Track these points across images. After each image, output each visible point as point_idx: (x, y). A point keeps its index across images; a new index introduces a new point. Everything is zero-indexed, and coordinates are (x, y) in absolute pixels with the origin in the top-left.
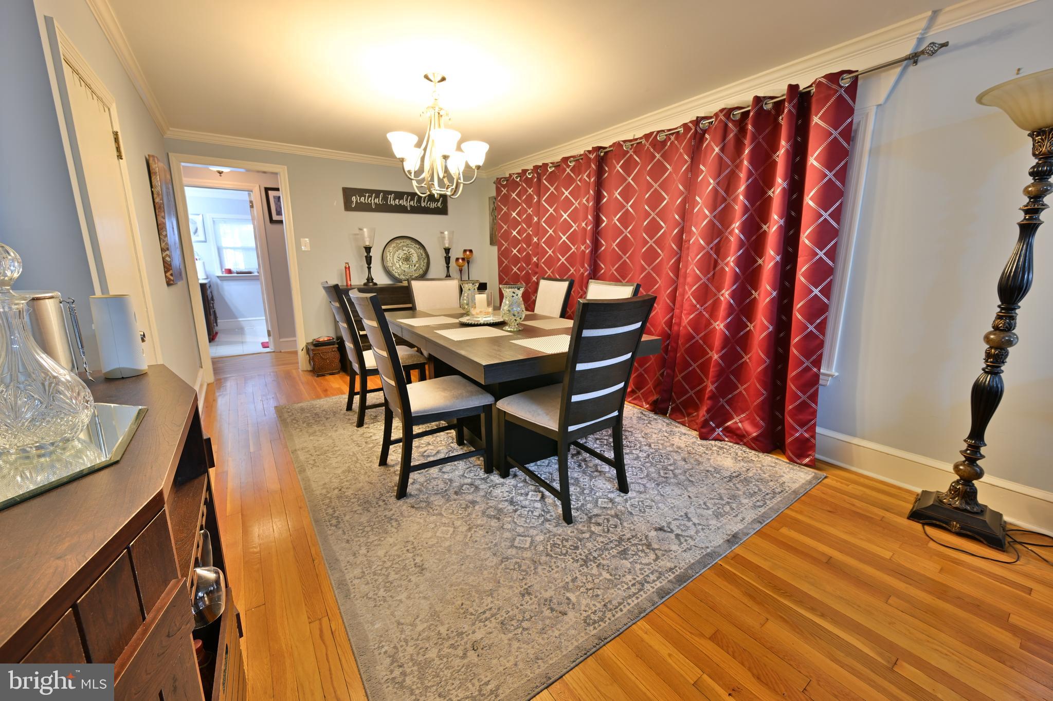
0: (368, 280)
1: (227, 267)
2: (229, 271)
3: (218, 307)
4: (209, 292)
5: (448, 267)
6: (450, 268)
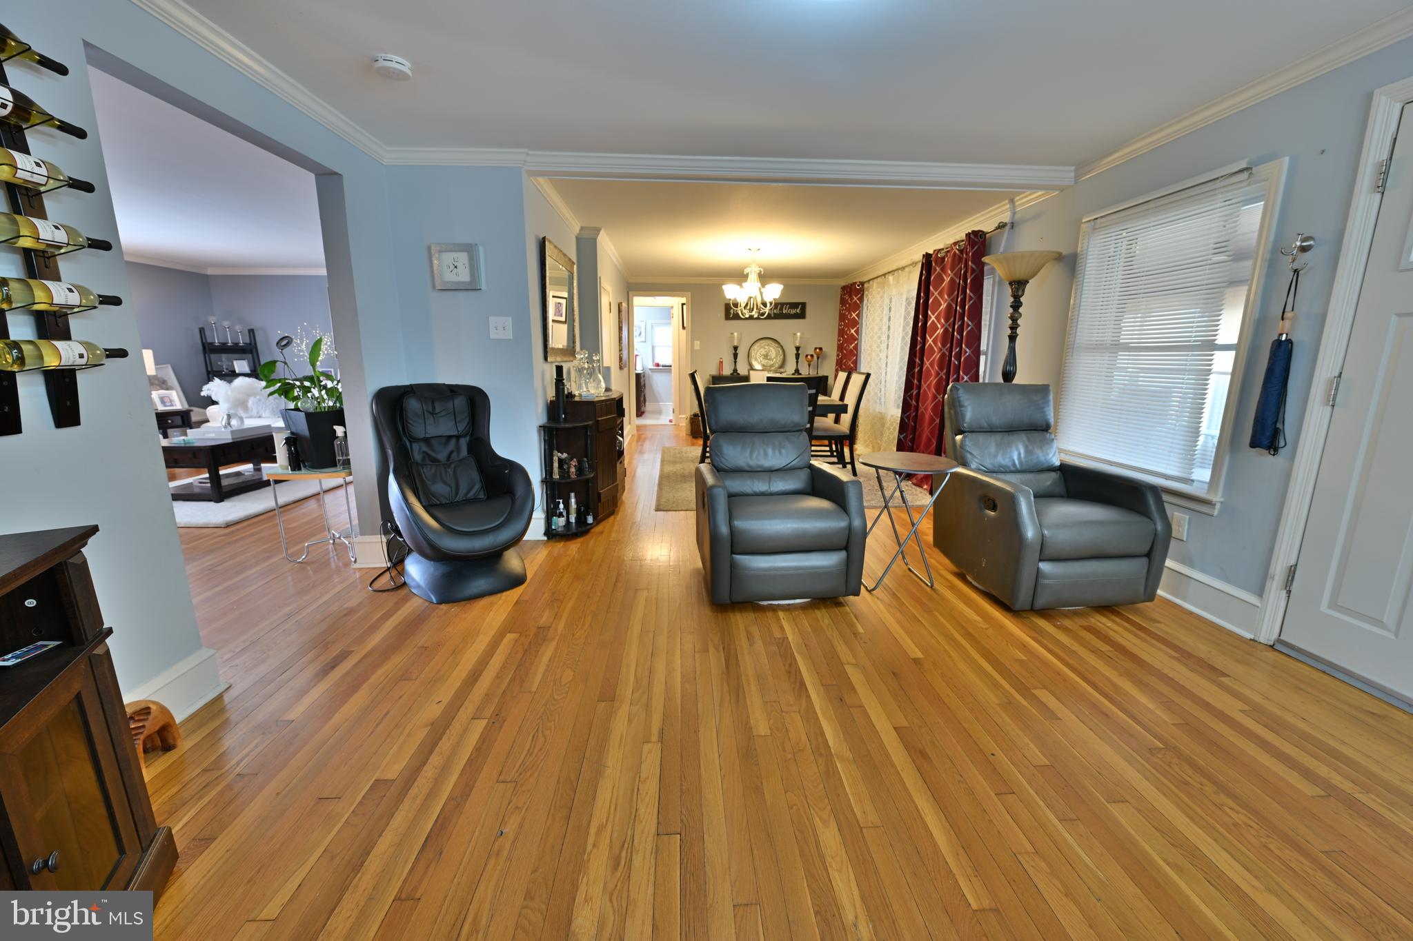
0: (734, 371)
1: (657, 361)
2: (658, 365)
3: (647, 392)
4: (642, 380)
5: (797, 362)
6: (799, 363)
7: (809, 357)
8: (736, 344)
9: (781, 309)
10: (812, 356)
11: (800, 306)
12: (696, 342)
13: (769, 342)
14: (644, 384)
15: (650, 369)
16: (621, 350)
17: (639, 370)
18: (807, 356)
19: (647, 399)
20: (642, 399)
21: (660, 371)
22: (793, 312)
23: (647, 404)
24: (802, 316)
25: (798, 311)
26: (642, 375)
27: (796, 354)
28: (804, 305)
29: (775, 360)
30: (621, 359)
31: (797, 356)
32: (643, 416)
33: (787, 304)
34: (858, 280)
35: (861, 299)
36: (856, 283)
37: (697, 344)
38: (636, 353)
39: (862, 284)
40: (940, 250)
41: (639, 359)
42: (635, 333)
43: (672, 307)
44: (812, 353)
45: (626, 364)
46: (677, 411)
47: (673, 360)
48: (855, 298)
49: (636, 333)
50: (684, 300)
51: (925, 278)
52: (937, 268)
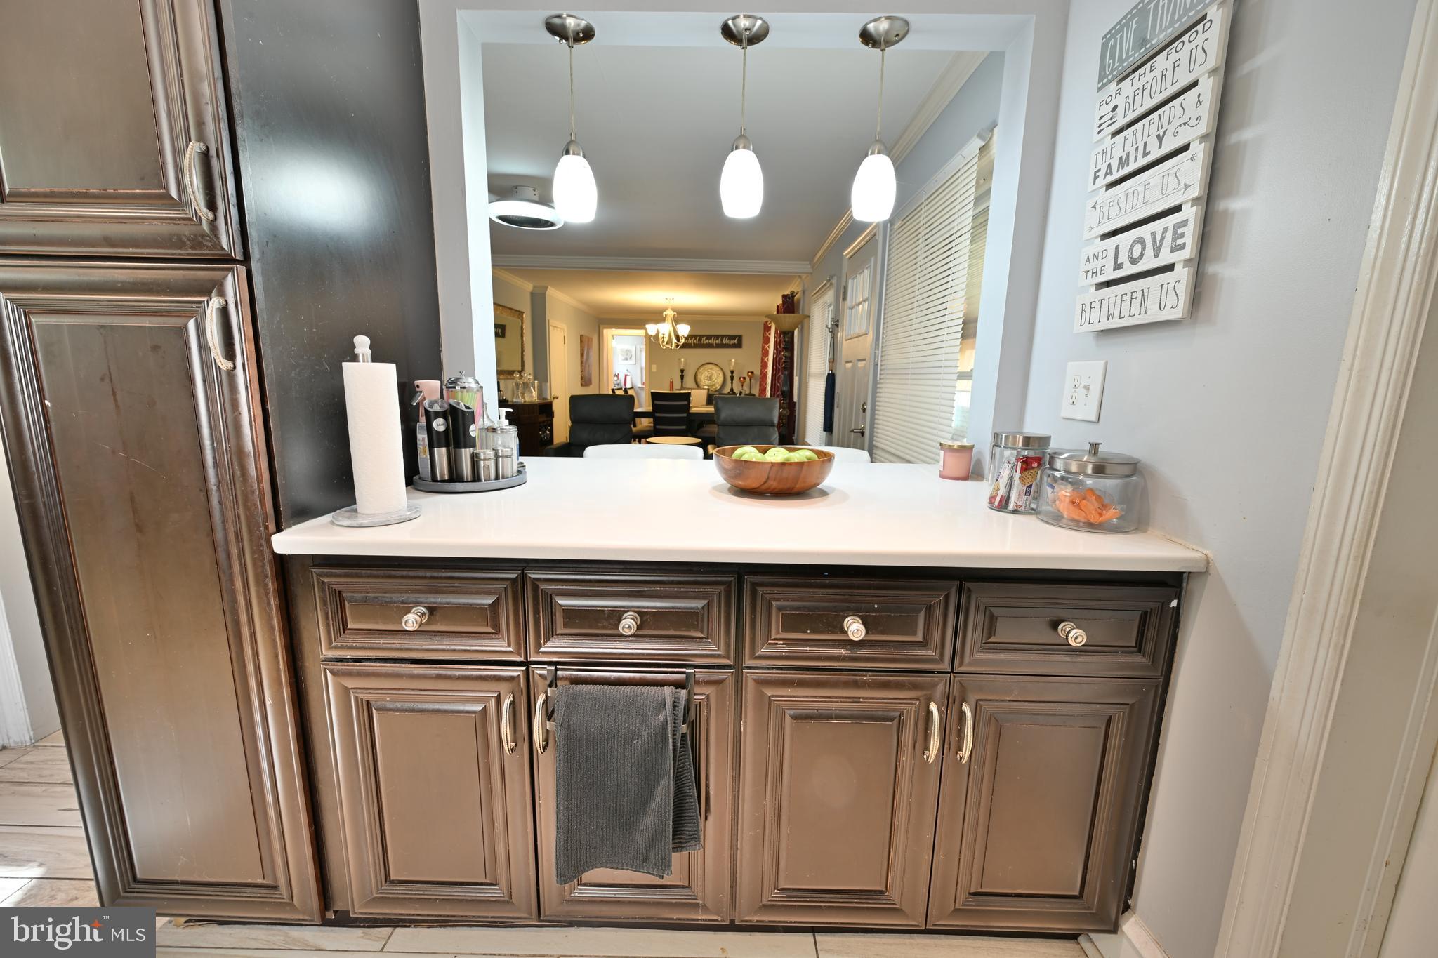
5: (732, 382)
7: (742, 379)
8: (682, 368)
9: (722, 340)
10: (744, 378)
11: (737, 338)
18: (740, 378)
22: (731, 342)
24: (739, 345)
25: (736, 341)
28: (740, 337)
31: (732, 378)
33: (726, 336)
37: (654, 368)
44: (745, 375)
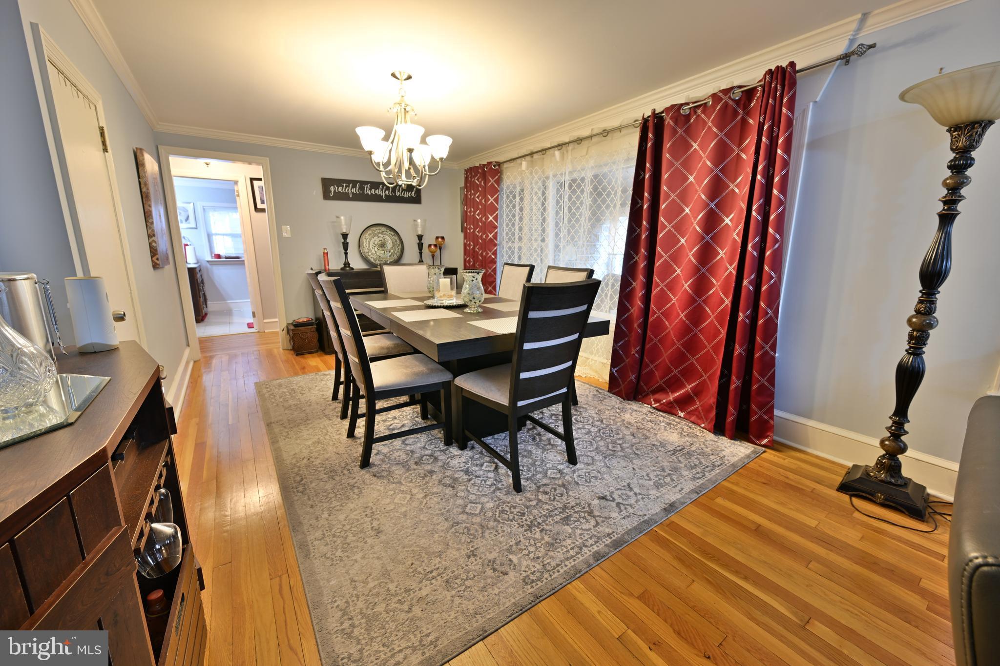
0: (345, 264)
1: (217, 252)
2: (218, 256)
3: (208, 289)
4: (198, 276)
5: (421, 253)
6: (423, 254)
8: (343, 230)
12: (283, 227)
13: (384, 229)
14: (202, 281)
15: (208, 261)
16: (151, 235)
17: (192, 262)
18: (430, 246)
19: (208, 297)
20: (202, 299)
21: (223, 263)
23: (208, 303)
24: (417, 201)
25: (413, 196)
26: (197, 270)
27: (418, 244)
28: (418, 189)
29: (392, 251)
30: (153, 252)
31: (420, 246)
32: (206, 320)
34: (494, 159)
35: (499, 181)
36: (492, 162)
38: (184, 242)
39: (499, 164)
40: (682, 105)
41: (189, 249)
42: (179, 218)
43: (236, 182)
45: (167, 258)
46: (259, 313)
47: (246, 251)
48: (492, 181)
49: (181, 217)
50: (257, 171)
51: (652, 144)
52: (678, 130)
